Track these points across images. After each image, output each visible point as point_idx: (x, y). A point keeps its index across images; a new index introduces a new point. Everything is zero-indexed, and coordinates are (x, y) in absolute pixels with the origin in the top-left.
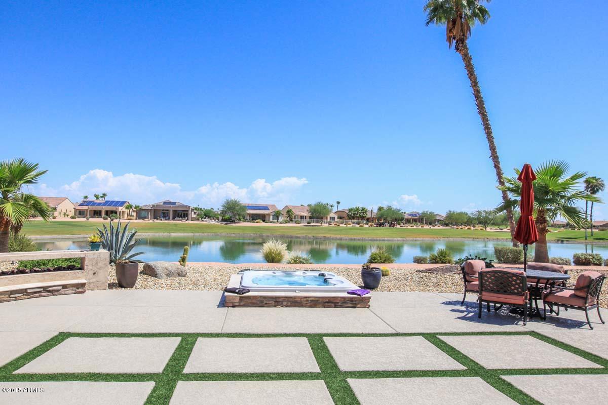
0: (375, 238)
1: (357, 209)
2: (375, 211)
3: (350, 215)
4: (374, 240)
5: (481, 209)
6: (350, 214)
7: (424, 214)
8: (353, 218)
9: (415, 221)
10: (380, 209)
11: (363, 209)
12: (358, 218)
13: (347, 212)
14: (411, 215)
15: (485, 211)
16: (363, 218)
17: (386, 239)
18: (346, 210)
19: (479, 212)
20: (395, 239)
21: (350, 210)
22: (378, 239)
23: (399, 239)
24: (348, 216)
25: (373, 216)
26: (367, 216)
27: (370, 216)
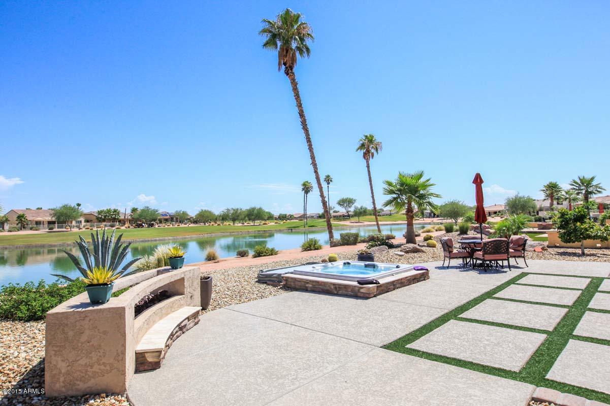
0: (147, 239)
1: (109, 211)
2: (129, 212)
3: (101, 218)
4: (146, 241)
5: (230, 208)
6: (100, 216)
7: (178, 213)
8: (104, 221)
9: (166, 220)
10: (134, 210)
11: (115, 211)
12: (109, 220)
13: (96, 215)
14: (163, 215)
15: (232, 209)
16: (114, 220)
17: (157, 239)
18: (94, 212)
19: (228, 209)
20: (166, 238)
21: (100, 213)
22: (150, 239)
23: (170, 238)
24: (97, 218)
25: (126, 218)
26: (120, 218)
27: (124, 218)
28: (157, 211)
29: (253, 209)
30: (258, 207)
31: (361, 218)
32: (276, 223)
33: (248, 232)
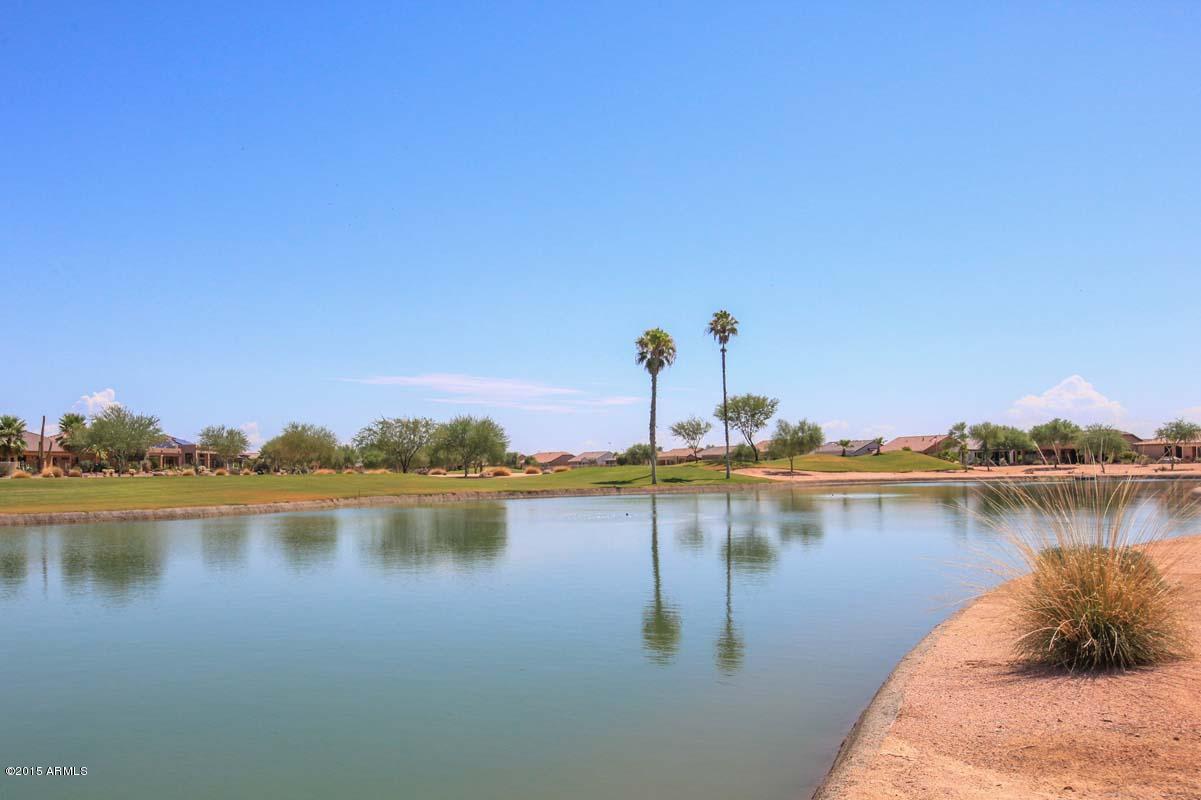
2: (53, 430)
7: (212, 437)
9: (171, 461)
10: (71, 422)
11: (7, 424)
15: (398, 421)
16: (6, 452)
17: (178, 511)
20: (213, 509)
22: (149, 512)
23: (224, 508)
25: (46, 448)
26: (27, 449)
27: (37, 449)
28: (151, 423)
29: (465, 424)
30: (478, 416)
31: (800, 460)
32: (528, 472)
33: (478, 493)
